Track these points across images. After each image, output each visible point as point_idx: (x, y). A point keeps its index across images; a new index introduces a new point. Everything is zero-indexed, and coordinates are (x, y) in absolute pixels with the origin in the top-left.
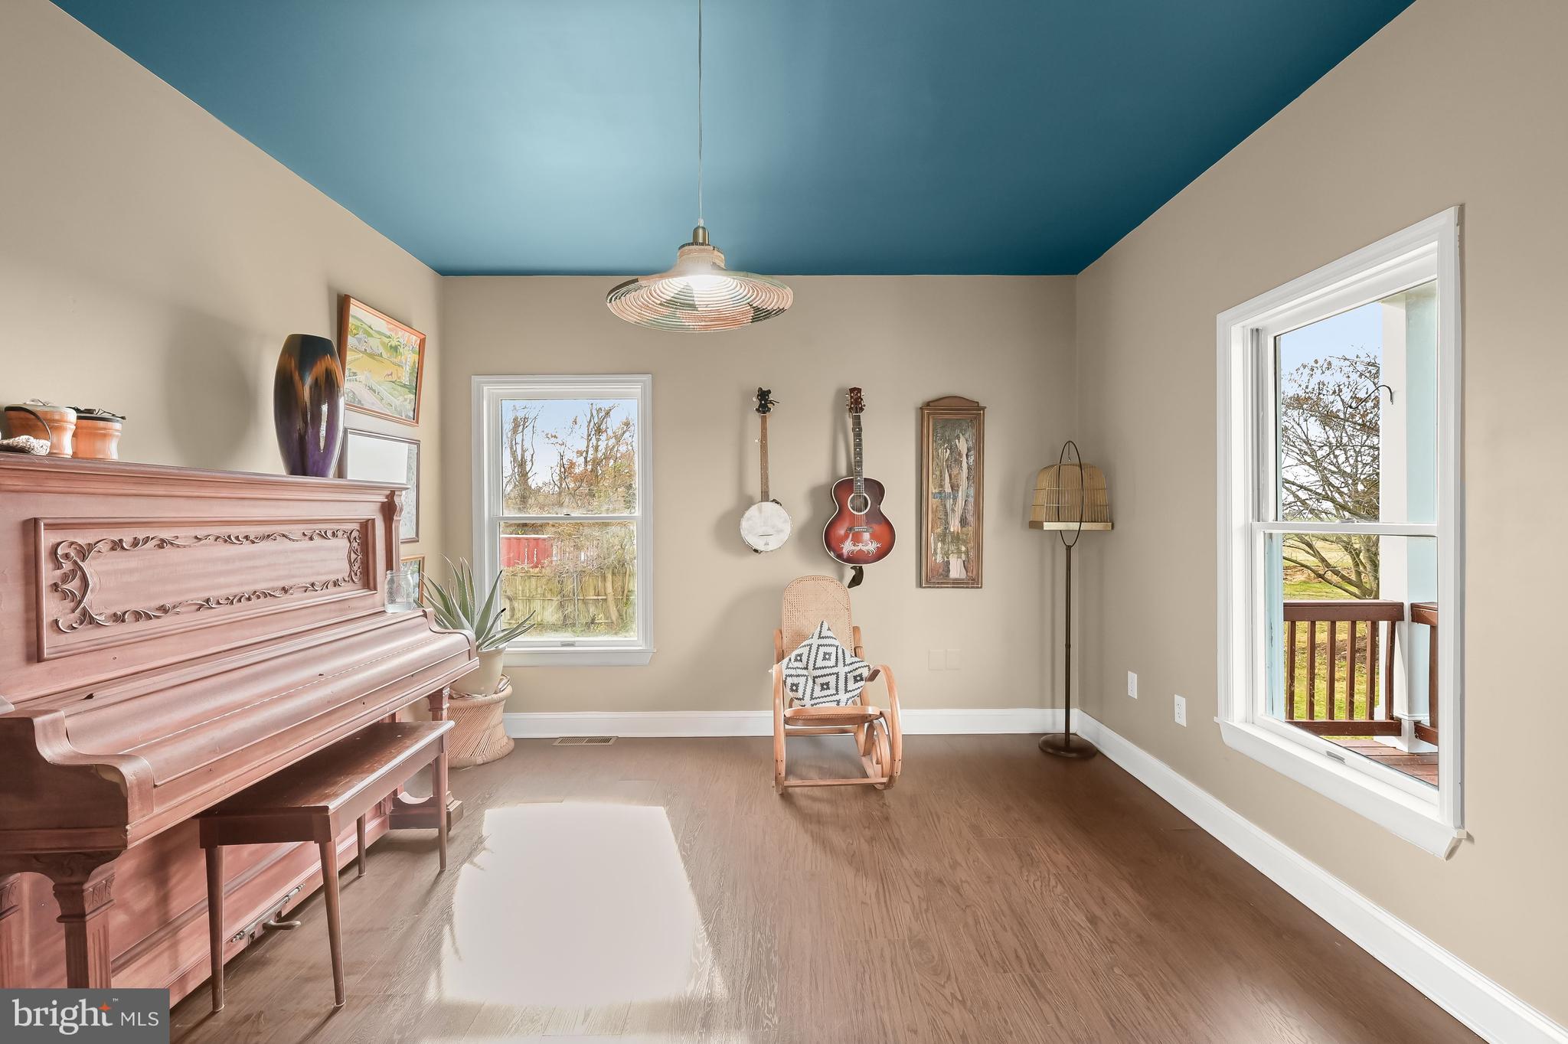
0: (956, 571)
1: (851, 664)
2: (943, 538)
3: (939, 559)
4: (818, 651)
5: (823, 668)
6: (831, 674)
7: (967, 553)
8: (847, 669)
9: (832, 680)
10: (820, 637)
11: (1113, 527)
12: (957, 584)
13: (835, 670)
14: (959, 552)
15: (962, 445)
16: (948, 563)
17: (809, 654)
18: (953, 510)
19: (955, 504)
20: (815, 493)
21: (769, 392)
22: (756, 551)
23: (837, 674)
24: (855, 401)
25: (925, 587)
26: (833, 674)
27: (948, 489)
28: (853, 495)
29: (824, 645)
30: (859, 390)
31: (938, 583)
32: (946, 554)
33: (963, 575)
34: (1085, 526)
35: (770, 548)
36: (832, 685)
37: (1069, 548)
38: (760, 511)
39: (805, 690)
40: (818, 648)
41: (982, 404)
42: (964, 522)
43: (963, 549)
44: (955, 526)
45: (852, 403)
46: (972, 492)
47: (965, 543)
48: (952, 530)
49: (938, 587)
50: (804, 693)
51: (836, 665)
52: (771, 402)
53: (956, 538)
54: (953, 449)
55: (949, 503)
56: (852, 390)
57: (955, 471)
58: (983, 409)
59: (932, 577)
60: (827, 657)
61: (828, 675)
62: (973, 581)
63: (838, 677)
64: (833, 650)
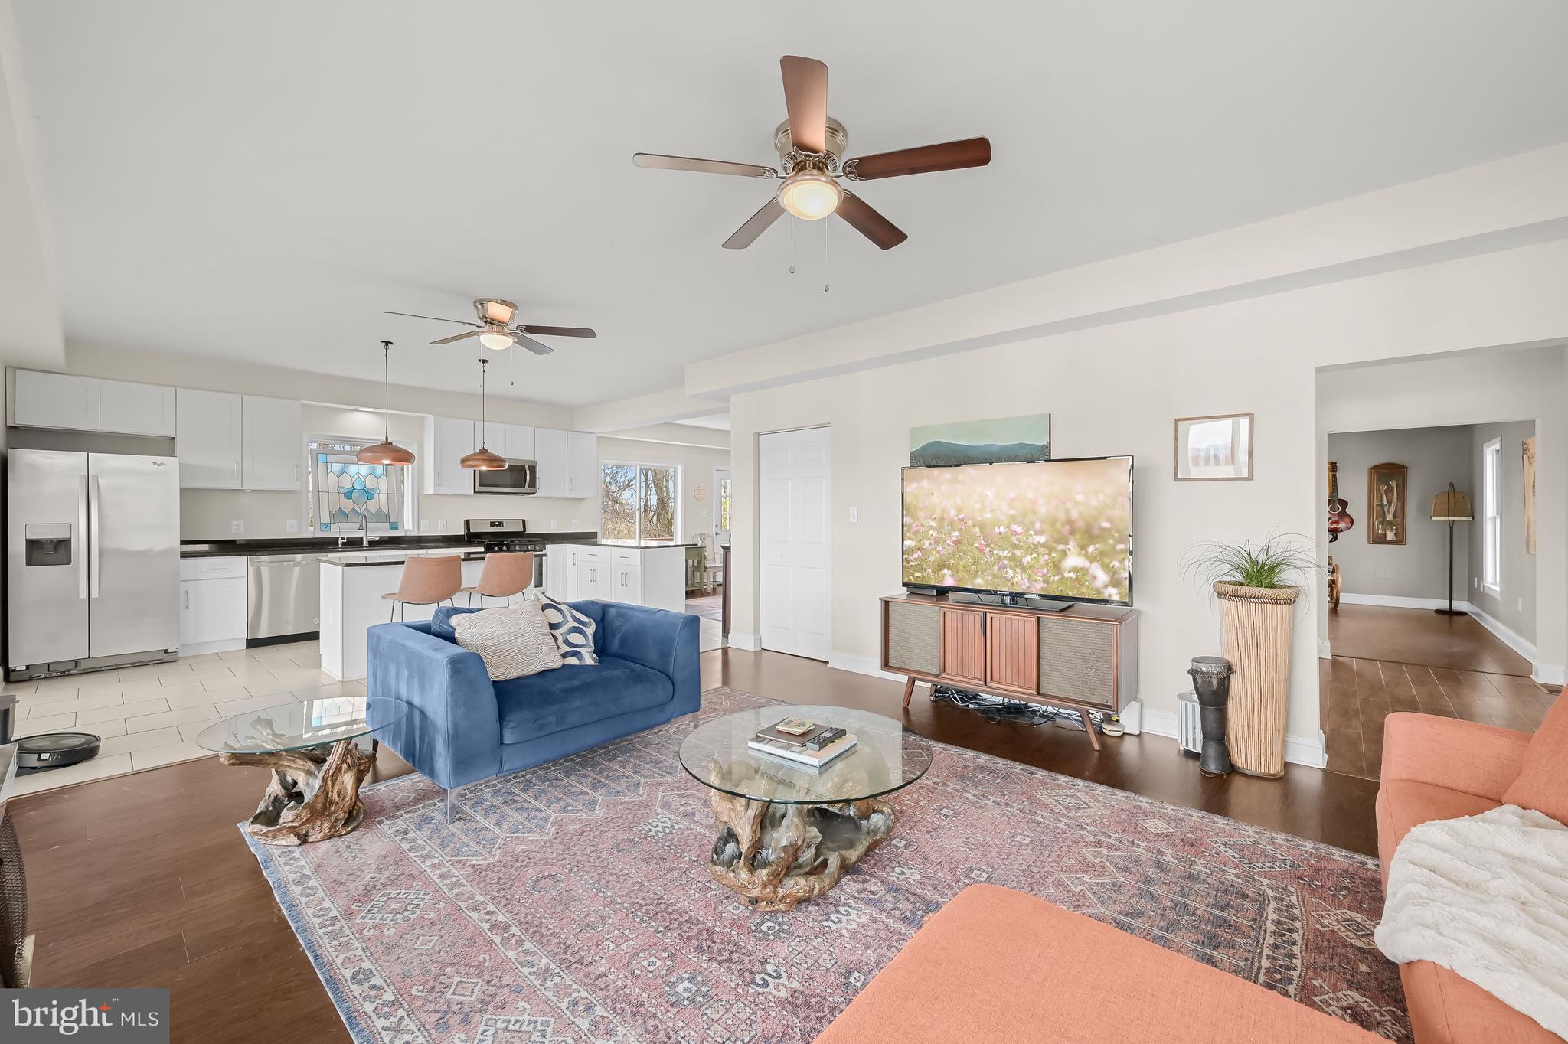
0: (1390, 536)
2: (1382, 523)
3: (1380, 532)
7: (1396, 530)
11: (1473, 518)
12: (1390, 542)
14: (1392, 530)
15: (1394, 484)
16: (1385, 534)
18: (1388, 512)
19: (1389, 509)
24: (1333, 467)
25: (1372, 543)
27: (1385, 502)
28: (1331, 505)
30: (1336, 463)
31: (1379, 542)
32: (1384, 530)
33: (1395, 539)
34: (1451, 518)
37: (1451, 528)
41: (1407, 466)
42: (1394, 516)
43: (1394, 527)
44: (1389, 518)
46: (1399, 504)
47: (1395, 525)
48: (1387, 520)
49: (1379, 544)
53: (1390, 524)
54: (1388, 485)
55: (1386, 509)
56: (1331, 464)
57: (1390, 495)
58: (1407, 468)
59: (1377, 539)
62: (1400, 540)
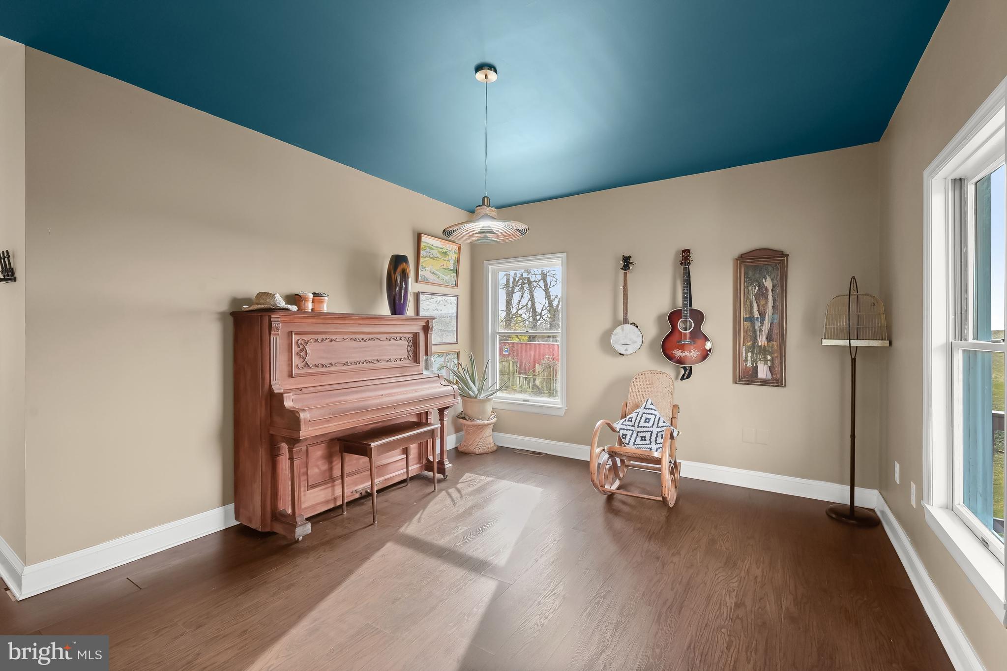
0: (763, 372)
1: (662, 427)
2: (752, 348)
3: (749, 364)
4: (642, 416)
5: (643, 427)
6: (647, 431)
7: (772, 361)
8: (659, 430)
9: (648, 435)
10: (645, 408)
11: (890, 344)
12: (764, 382)
13: (650, 429)
14: (766, 361)
15: (768, 283)
16: (757, 367)
17: (637, 418)
18: (761, 330)
19: (762, 325)
20: (660, 318)
21: (630, 257)
22: (621, 354)
23: (652, 432)
24: (685, 257)
25: (738, 384)
26: (649, 431)
27: (756, 315)
28: (681, 320)
29: (646, 413)
30: (689, 251)
31: (749, 381)
32: (754, 361)
33: (769, 376)
34: (854, 343)
35: (628, 352)
36: (648, 438)
37: (854, 360)
38: (623, 330)
39: (630, 439)
40: (642, 415)
41: (786, 251)
42: (769, 338)
43: (769, 358)
44: (762, 340)
45: (683, 260)
46: (776, 316)
47: (771, 353)
48: (760, 344)
49: (748, 384)
50: (630, 441)
51: (652, 427)
52: (630, 263)
53: (763, 351)
54: (761, 287)
55: (757, 324)
56: (684, 251)
57: (763, 302)
58: (787, 256)
59: (746, 377)
60: (647, 420)
61: (645, 432)
62: (777, 380)
63: (651, 434)
64: (652, 417)
